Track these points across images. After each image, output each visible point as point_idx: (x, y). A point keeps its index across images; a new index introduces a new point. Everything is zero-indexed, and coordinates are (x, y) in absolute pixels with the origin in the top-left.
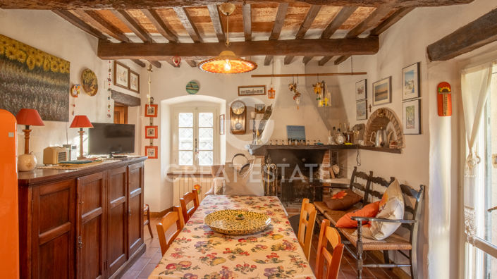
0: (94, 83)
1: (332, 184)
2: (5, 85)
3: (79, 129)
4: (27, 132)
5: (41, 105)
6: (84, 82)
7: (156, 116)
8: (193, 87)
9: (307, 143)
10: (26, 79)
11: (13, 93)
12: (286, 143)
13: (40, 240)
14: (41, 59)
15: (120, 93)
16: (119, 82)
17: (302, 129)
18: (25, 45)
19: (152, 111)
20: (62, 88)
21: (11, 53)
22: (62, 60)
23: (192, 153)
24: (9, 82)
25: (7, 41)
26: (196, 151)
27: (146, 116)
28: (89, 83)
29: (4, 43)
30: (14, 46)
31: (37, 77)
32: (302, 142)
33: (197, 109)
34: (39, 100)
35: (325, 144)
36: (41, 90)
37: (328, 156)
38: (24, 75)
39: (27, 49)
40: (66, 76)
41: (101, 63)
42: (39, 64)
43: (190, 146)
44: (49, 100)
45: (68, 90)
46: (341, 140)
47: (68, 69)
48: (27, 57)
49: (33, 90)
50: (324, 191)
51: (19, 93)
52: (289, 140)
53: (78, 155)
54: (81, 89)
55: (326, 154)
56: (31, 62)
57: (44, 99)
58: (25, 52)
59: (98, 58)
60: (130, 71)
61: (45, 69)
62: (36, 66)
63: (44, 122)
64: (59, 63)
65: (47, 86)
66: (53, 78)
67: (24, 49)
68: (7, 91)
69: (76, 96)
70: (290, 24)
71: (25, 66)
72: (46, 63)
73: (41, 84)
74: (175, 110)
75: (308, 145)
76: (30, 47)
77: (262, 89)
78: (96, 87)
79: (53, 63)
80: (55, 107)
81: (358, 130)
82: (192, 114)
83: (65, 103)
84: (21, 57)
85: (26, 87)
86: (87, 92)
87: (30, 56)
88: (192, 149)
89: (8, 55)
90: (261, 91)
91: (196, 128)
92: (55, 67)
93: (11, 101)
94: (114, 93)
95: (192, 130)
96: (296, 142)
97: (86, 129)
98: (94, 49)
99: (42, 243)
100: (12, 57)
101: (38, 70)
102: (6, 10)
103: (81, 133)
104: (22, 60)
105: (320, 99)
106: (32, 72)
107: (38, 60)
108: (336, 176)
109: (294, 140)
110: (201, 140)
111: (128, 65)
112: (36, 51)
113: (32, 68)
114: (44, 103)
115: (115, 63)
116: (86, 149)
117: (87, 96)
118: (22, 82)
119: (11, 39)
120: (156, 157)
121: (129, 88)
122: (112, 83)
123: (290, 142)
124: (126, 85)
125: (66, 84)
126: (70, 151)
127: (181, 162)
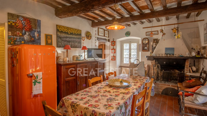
0: (90, 36)
1: (190, 75)
2: (62, 39)
3: (84, 50)
4: (67, 51)
5: (72, 44)
6: (86, 36)
7: (115, 45)
8: (128, 34)
9: (175, 55)
10: (68, 37)
11: (64, 41)
12: (164, 55)
13: (65, 80)
14: (72, 31)
15: (101, 38)
16: (100, 34)
17: (173, 49)
18: (67, 27)
19: (114, 43)
20: (79, 38)
21: (64, 30)
22: (79, 30)
23: (128, 59)
24: (63, 38)
25: (62, 27)
26: (130, 58)
27: (112, 45)
28: (88, 36)
29: (62, 28)
30: (64, 28)
31: (71, 36)
32: (172, 55)
33: (130, 42)
34: (72, 42)
35: (184, 56)
36: (72, 39)
37: (188, 62)
38: (67, 36)
39: (68, 28)
40: (80, 35)
41: (93, 29)
42: (72, 32)
43: (128, 56)
44: (75, 42)
45: (81, 38)
46: (194, 54)
47: (81, 32)
48: (68, 30)
49: (70, 39)
50: (186, 79)
51: (66, 41)
52: (165, 54)
53: (84, 58)
54: (85, 38)
55: (187, 61)
56: (69, 32)
57: (74, 42)
58: (67, 29)
59: (92, 28)
60: (104, 30)
61: (74, 33)
62: (71, 33)
63: (72, 48)
64: (78, 31)
65: (74, 38)
66: (76, 36)
67: (67, 28)
68: (63, 40)
69: (84, 40)
70: (157, 4)
71: (67, 33)
72: (74, 31)
73: (72, 38)
74: (122, 43)
75: (175, 56)
76: (69, 28)
77: (157, 32)
78: (91, 37)
79: (76, 31)
80: (77, 44)
81: (203, 49)
82: (128, 44)
83: (80, 43)
84: (66, 31)
85: (68, 39)
86: (87, 39)
87: (69, 30)
88: (128, 57)
89: (63, 31)
90: (156, 33)
91: (130, 49)
92: (76, 32)
93: (64, 43)
94: (98, 38)
95: (128, 50)
96: (169, 55)
97: (86, 50)
98: (90, 25)
99: (66, 81)
100: (64, 31)
101: (71, 34)
102: (62, 19)
103: (85, 52)
104: (67, 32)
105: (176, 35)
106: (70, 34)
107: (71, 31)
108: (193, 72)
109: (168, 54)
110: (132, 54)
111: (104, 28)
112: (71, 28)
113: (70, 33)
114: (73, 43)
115: (98, 28)
116: (86, 57)
117: (88, 40)
118: (67, 37)
119: (63, 26)
120: (115, 60)
121: (104, 36)
122: (97, 35)
123: (166, 55)
124: (103, 35)
125: (80, 37)
126: (80, 57)
127: (125, 62)
